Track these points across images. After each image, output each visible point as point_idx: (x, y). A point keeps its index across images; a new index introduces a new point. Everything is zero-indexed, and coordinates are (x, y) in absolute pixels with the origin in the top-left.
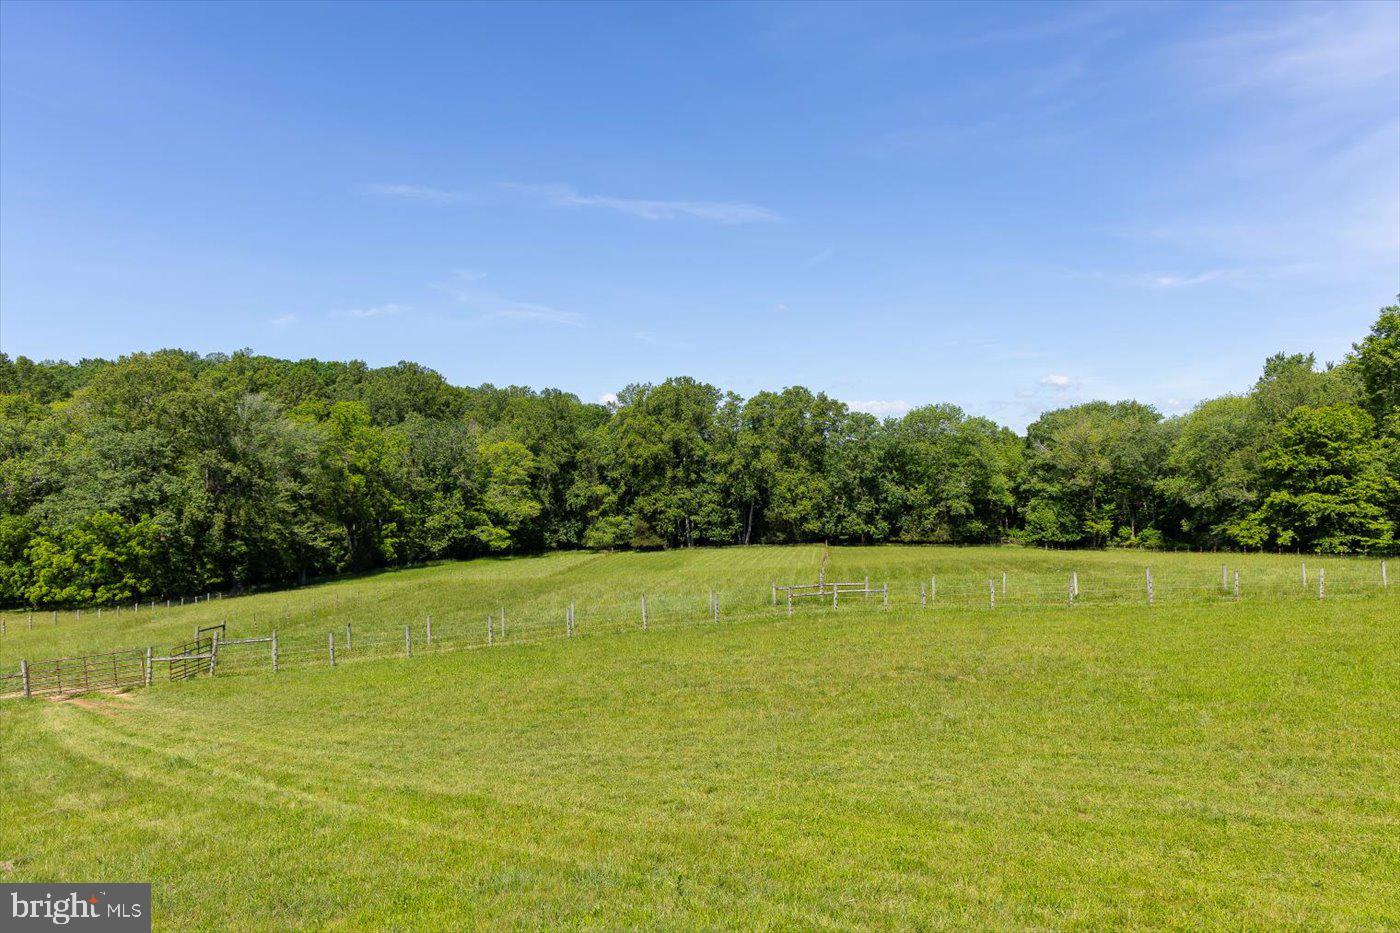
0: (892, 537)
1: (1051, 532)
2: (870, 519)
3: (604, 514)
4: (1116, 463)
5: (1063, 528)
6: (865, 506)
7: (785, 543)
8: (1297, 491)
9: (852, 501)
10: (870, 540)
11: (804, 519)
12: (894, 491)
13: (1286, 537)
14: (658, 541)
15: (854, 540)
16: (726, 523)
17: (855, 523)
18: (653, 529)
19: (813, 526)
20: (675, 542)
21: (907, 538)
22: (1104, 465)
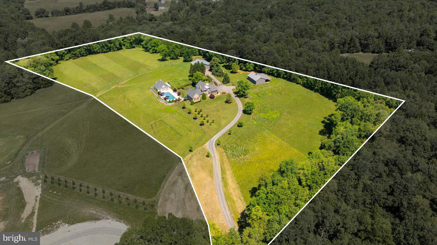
0: (110, 51)
1: (129, 47)
2: (107, 49)
3: (65, 55)
4: (135, 38)
5: (130, 46)
6: (106, 48)
7: (95, 54)
8: (154, 47)
9: (104, 48)
10: (107, 52)
11: (97, 51)
12: (109, 45)
13: (154, 52)
14: (77, 57)
15: (105, 52)
16: (86, 53)
17: (105, 50)
18: (75, 56)
19: (99, 51)
20: (78, 57)
21: (111, 51)
22: (134, 39)
